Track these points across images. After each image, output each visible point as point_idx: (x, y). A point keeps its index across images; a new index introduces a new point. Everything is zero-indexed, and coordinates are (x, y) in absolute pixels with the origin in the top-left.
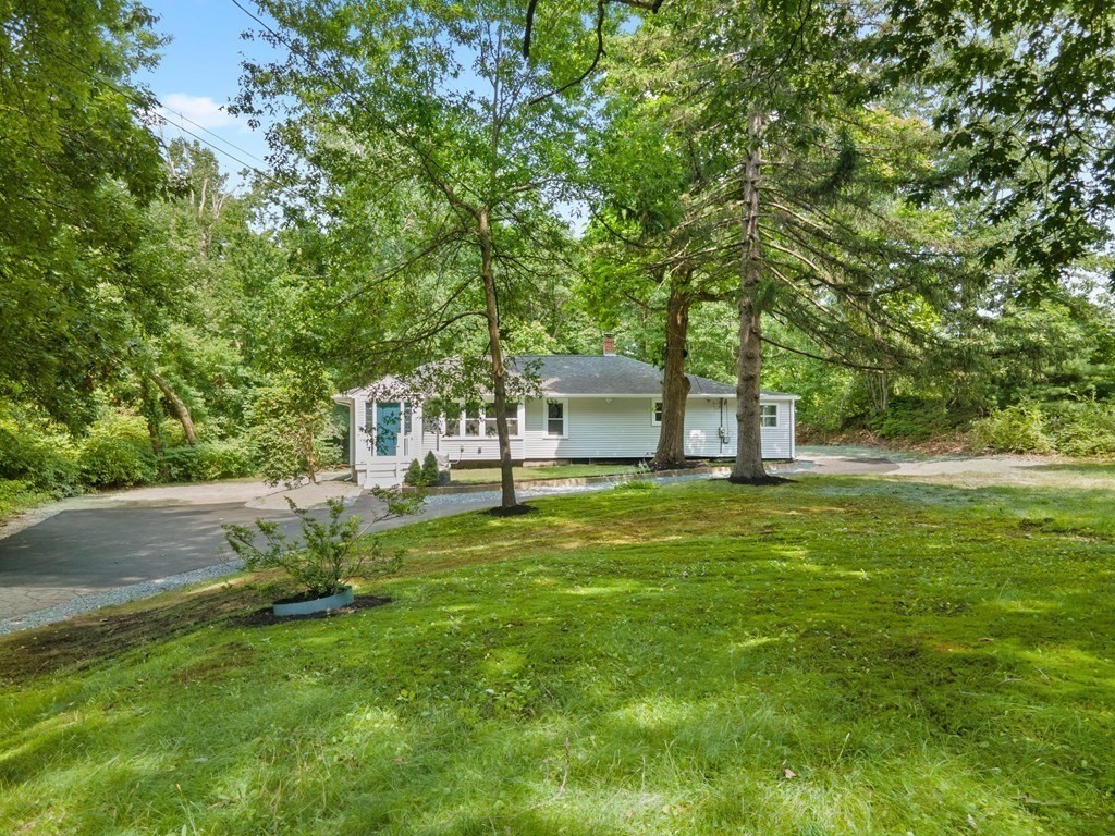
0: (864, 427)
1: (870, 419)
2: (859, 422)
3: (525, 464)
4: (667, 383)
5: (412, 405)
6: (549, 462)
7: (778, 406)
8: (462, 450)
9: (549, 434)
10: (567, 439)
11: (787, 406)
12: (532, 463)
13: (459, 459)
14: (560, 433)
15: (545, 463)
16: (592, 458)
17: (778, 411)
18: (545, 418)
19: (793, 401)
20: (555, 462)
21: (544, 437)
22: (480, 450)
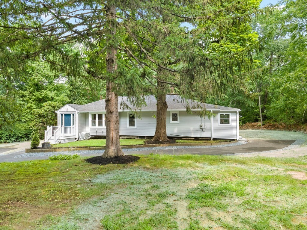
5: (75, 115)
6: (130, 137)
7: (230, 114)
8: (97, 132)
9: (130, 126)
10: (136, 128)
11: (235, 114)
12: (123, 137)
13: (95, 135)
14: (134, 125)
15: (128, 137)
16: (146, 136)
17: (230, 117)
18: (128, 120)
19: (237, 112)
20: (132, 137)
21: (128, 127)
22: (103, 132)
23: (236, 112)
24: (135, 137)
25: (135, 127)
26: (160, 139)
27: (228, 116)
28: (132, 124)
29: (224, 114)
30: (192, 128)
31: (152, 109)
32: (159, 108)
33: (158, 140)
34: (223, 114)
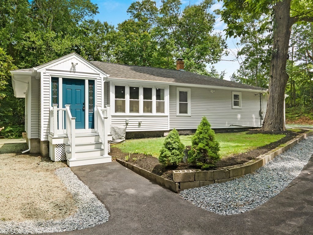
5: (96, 83)
8: (127, 124)
9: (180, 113)
10: (190, 116)
14: (186, 112)
18: (177, 102)
22: (140, 124)
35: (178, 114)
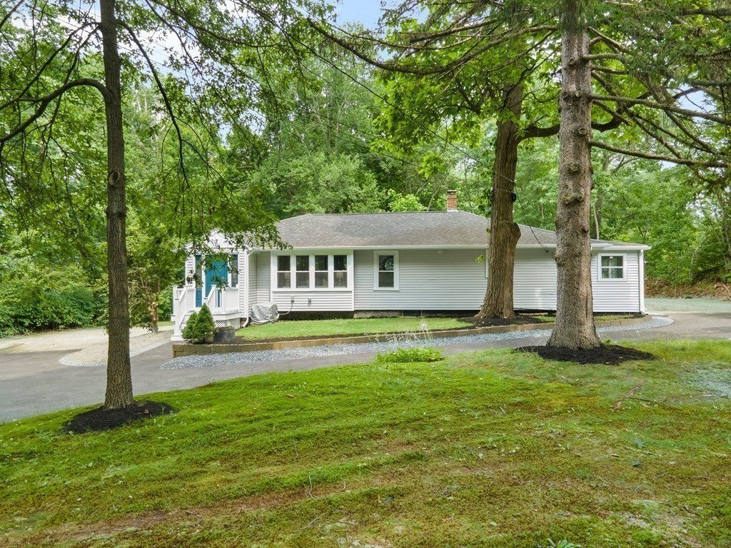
0: (719, 280)
1: (724, 272)
2: (712, 275)
3: (355, 316)
4: (494, 230)
5: (239, 257)
6: (380, 314)
7: (625, 256)
8: (293, 301)
9: (380, 286)
10: (398, 291)
11: (635, 256)
12: (363, 315)
13: (289, 310)
14: (391, 284)
15: (375, 315)
16: (423, 311)
17: (625, 263)
18: (376, 270)
19: (642, 251)
20: (385, 314)
21: (375, 289)
22: (310, 301)
23: (638, 252)
24: (395, 314)
25: (396, 287)
26: (502, 313)
27: (619, 261)
28: (386, 280)
29: (611, 255)
30: (538, 290)
31: (443, 244)
32: (501, 238)
33: (495, 317)
34: (609, 257)
35: (376, 287)
